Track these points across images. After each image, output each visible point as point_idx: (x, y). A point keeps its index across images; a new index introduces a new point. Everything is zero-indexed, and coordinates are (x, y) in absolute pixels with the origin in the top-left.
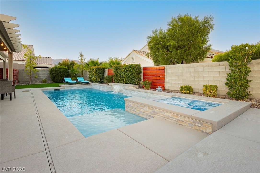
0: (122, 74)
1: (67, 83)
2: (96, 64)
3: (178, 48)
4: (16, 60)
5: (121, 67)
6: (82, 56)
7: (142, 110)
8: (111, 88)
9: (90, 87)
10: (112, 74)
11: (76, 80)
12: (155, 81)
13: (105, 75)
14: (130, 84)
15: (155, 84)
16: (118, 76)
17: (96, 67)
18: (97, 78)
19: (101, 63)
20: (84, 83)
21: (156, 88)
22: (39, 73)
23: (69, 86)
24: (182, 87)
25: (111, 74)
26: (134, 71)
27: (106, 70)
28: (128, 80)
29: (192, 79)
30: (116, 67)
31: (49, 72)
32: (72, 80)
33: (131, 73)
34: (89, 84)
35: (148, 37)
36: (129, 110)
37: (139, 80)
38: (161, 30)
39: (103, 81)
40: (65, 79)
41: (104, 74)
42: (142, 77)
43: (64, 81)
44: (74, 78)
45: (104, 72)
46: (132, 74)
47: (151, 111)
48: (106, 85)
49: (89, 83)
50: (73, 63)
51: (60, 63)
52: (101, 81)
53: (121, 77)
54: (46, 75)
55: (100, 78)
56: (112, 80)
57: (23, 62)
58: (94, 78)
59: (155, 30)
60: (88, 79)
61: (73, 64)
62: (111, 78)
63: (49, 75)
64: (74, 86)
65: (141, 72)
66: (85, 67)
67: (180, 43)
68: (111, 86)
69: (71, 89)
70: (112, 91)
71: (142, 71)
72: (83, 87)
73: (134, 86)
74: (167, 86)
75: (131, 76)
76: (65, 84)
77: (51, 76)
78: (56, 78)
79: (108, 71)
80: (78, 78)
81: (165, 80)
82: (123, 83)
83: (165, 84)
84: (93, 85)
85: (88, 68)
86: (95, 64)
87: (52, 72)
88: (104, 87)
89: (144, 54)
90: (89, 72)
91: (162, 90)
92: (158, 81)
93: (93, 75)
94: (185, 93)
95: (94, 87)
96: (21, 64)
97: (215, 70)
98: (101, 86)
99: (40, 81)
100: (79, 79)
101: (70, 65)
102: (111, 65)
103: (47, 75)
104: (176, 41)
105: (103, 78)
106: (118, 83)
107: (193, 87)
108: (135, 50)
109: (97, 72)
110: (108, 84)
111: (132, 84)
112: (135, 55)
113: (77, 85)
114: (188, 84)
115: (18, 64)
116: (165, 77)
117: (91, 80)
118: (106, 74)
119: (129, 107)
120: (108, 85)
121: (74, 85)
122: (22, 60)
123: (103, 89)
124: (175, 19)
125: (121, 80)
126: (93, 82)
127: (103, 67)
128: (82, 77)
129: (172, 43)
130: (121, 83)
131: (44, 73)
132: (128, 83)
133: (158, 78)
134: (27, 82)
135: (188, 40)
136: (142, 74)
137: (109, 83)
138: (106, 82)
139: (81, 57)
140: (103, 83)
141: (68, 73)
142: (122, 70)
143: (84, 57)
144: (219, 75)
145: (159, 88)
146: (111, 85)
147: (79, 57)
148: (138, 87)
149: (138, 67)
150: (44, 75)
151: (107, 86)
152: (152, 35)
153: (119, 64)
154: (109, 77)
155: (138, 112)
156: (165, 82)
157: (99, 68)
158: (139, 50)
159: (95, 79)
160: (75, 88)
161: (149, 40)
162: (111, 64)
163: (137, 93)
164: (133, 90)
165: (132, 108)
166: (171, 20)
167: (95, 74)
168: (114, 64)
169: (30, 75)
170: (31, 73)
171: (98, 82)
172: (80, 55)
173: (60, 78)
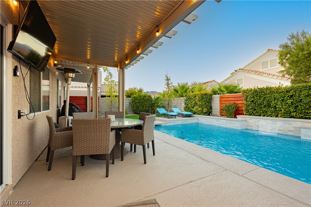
4: (76, 87)
6: (168, 80)
8: (246, 124)
9: (196, 121)
18: (203, 109)
40: (158, 109)
45: (212, 99)
49: (193, 115)
52: (209, 113)
55: (207, 109)
63: (129, 105)
68: (246, 121)
78: (139, 108)
79: (221, 98)
80: (172, 108)
87: (135, 101)
93: (196, 103)
103: (127, 105)
109: (204, 100)
110: (237, 118)
112: (244, 75)
137: (237, 116)
139: (166, 81)
143: (171, 81)
146: (244, 119)
151: (235, 121)
157: (206, 94)
159: (200, 109)
160: (179, 122)
167: (199, 103)
169: (111, 105)
170: (112, 102)
171: (205, 114)
172: (166, 78)
173: (144, 108)
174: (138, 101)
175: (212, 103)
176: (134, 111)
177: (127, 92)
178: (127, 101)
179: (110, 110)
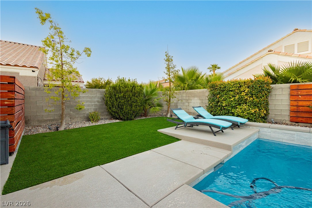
6: (169, 60)
54: (95, 102)
57: (33, 71)
63: (101, 102)
78: (124, 109)
87: (115, 95)
96: (29, 77)
99: (82, 116)
103: (98, 101)
115: (21, 76)
122: (31, 67)
131: (91, 98)
134: (49, 120)
150: (90, 102)
169: (63, 103)
170: (63, 97)
173: (134, 108)
174: (122, 94)
175: (269, 98)
176: (113, 113)
178: (97, 95)
179: (61, 113)
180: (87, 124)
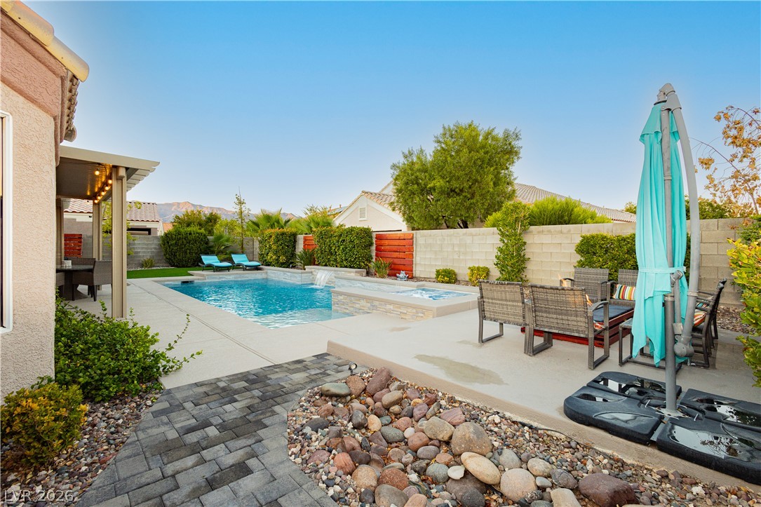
0: (333, 248)
1: (210, 267)
2: (276, 224)
3: (451, 194)
4: (73, 212)
5: (332, 233)
6: (241, 203)
7: (357, 306)
8: (311, 277)
9: (264, 276)
10: (314, 246)
11: (231, 260)
12: (396, 261)
13: (297, 250)
14: (351, 267)
15: (397, 267)
16: (325, 251)
17: (277, 230)
18: (279, 257)
19: (289, 221)
20: (247, 268)
21: (398, 275)
22: (134, 244)
23: (213, 273)
24: (438, 271)
25: (311, 247)
26: (356, 241)
27: (300, 238)
28: (346, 260)
29: (456, 257)
30: (321, 232)
31: (161, 242)
32: (221, 261)
33: (351, 246)
34: (260, 269)
35: (394, 167)
36: (338, 308)
37: (367, 260)
38: (422, 151)
39: (292, 263)
40: (203, 257)
41: (294, 247)
42: (374, 254)
43: (200, 264)
44: (223, 256)
45: (295, 241)
46: (354, 247)
47: (369, 305)
48: (300, 271)
49: (261, 266)
50: (213, 219)
51: (177, 217)
52: (289, 263)
53: (332, 254)
54: (152, 249)
55: (287, 257)
56: (312, 260)
57: (90, 217)
58: (271, 257)
59: (409, 152)
60: (257, 259)
61: (213, 221)
62: (311, 256)
63: (159, 249)
64: (226, 275)
65: (371, 244)
66: (248, 230)
67: (455, 184)
68: (312, 272)
69: (220, 280)
70: (312, 284)
71: (374, 240)
72: (247, 275)
73: (356, 272)
74: (417, 271)
75: (350, 250)
76: (203, 270)
77: (166, 250)
78: (178, 256)
79: (305, 240)
80: (233, 256)
81: (414, 259)
82: (337, 266)
83: (414, 266)
84: (269, 271)
85: (257, 232)
86: (274, 224)
87: (168, 242)
88: (296, 275)
89: (387, 202)
90: (260, 242)
91: (408, 278)
92: (402, 262)
93: (270, 248)
94: (443, 282)
95: (273, 275)
96: (86, 222)
97: (488, 242)
98: (289, 274)
99: (136, 262)
100: (237, 259)
101: (207, 222)
102: (311, 228)
103: (155, 248)
104: (448, 179)
105: (293, 255)
106: (326, 265)
107: (456, 271)
108: (367, 190)
109: (280, 243)
110: (305, 269)
111: (353, 267)
112: (366, 202)
113: (232, 272)
114: (449, 266)
115: (78, 222)
116: (414, 253)
117: (266, 260)
118: (300, 248)
119: (338, 304)
120: (303, 271)
121: (227, 272)
122: (88, 213)
123: (292, 279)
124: (449, 130)
125: (331, 259)
126: (269, 265)
127: (294, 230)
128: (243, 253)
129: (438, 184)
130: (332, 265)
131: (147, 244)
132: (346, 267)
133: (401, 255)
135: (470, 178)
136: (374, 248)
137: (306, 267)
138: (299, 264)
139: (238, 207)
140: (293, 267)
141: (207, 243)
142: (334, 240)
143: (247, 206)
144: (492, 250)
145: (402, 274)
146: (310, 270)
147: (235, 206)
148: (364, 274)
149: (367, 233)
150: (146, 248)
151: (302, 273)
152: (401, 161)
153: (329, 224)
154: (306, 254)
155: (352, 309)
156: (414, 263)
157: (283, 234)
158: (377, 191)
159: (274, 257)
160: (229, 277)
161: (397, 173)
162: (312, 225)
163: (360, 285)
164: (354, 280)
165: (343, 305)
166: (440, 131)
167: (274, 247)
168: (317, 224)
171: (282, 265)
172: (236, 200)
173: (188, 255)
177: (179, 218)
180: (139, 269)
